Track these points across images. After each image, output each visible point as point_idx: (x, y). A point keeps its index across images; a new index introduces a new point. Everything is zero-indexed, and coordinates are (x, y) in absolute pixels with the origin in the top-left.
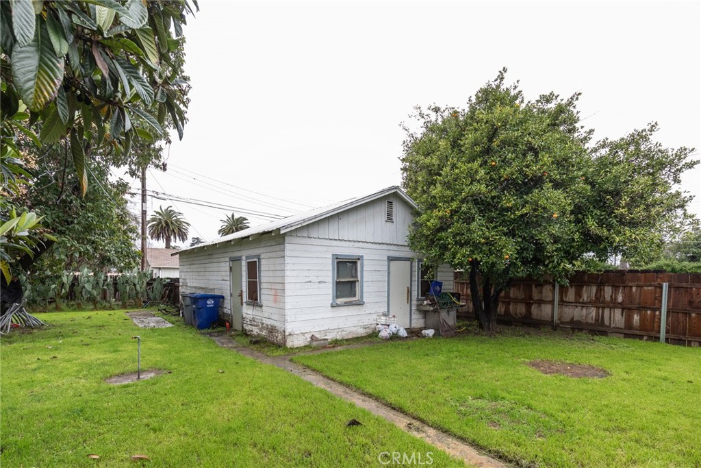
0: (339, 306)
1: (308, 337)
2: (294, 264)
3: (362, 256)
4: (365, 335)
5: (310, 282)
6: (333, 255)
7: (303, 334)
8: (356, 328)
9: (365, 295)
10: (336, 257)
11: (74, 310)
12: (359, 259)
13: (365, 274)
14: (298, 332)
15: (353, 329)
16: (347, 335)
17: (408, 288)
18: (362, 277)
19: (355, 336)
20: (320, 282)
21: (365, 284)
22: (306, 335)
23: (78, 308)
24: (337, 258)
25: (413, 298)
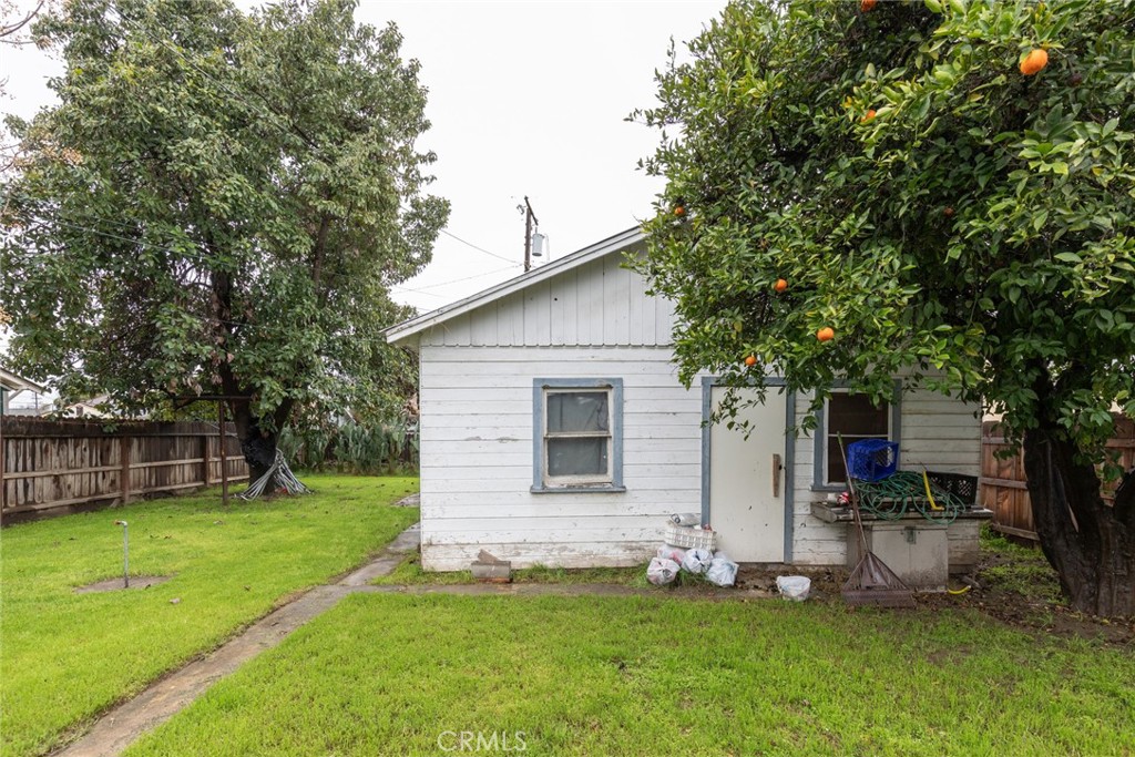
0: (551, 492)
1: (474, 554)
2: (439, 403)
3: (621, 380)
4: (630, 564)
5: (478, 439)
6: (535, 380)
7: (461, 546)
8: (602, 548)
9: (627, 471)
10: (543, 385)
11: (357, 474)
12: (610, 387)
13: (627, 421)
14: (449, 541)
15: (594, 548)
16: (577, 558)
17: (777, 457)
18: (620, 428)
19: (598, 564)
20: (501, 440)
21: (627, 446)
22: (467, 549)
23: (339, 472)
24: (545, 388)
25: (798, 483)
